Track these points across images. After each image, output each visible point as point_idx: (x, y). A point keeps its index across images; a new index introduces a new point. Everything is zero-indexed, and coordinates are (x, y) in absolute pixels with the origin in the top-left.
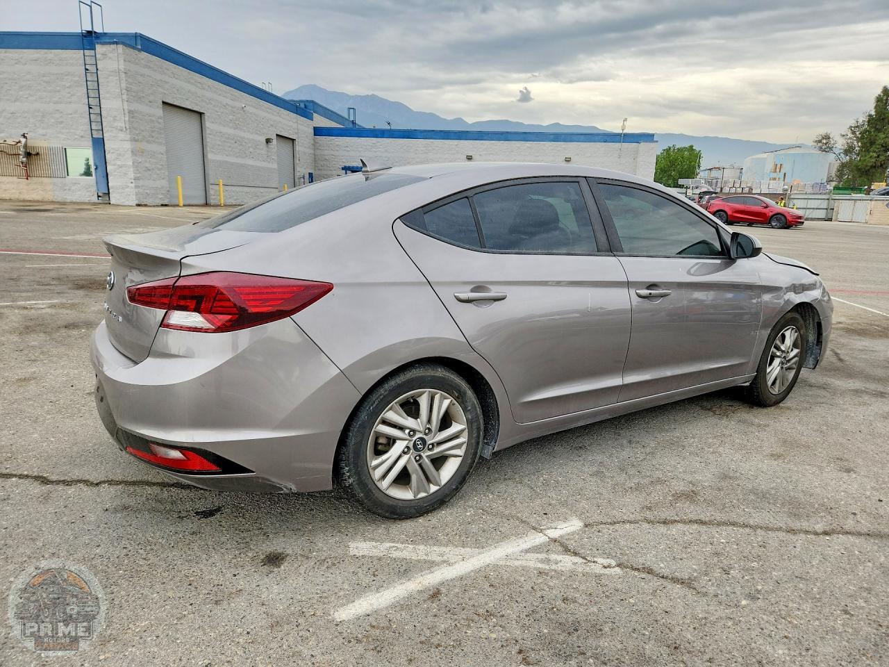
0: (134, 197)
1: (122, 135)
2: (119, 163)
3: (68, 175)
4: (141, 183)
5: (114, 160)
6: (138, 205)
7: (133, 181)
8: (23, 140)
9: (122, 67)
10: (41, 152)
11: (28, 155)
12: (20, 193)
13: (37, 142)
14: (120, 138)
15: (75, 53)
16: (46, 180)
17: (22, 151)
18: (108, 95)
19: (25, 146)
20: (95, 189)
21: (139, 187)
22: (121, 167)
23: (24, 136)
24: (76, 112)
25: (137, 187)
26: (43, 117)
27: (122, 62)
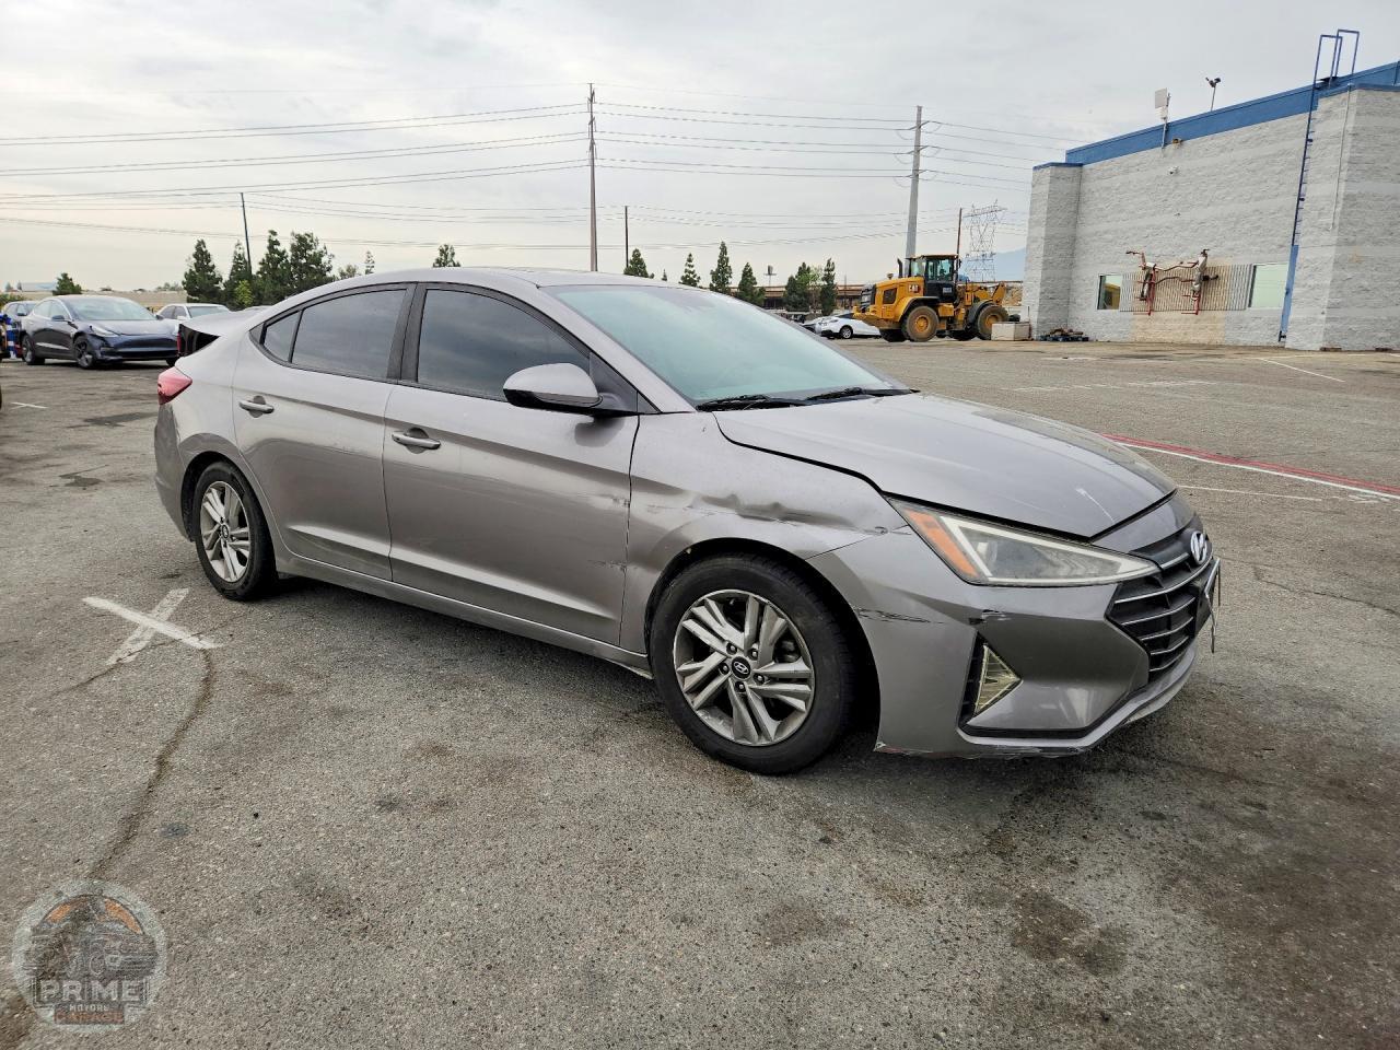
0: (1321, 336)
1: (1326, 237)
2: (1311, 282)
3: (1250, 306)
4: (1339, 313)
5: (1306, 278)
6: (1324, 350)
7: (1325, 310)
8: (1201, 259)
9: (1350, 127)
10: (1222, 274)
11: (1206, 279)
12: (1185, 334)
13: (1220, 260)
14: (1322, 243)
15: (1298, 119)
16: (1220, 314)
17: (1196, 274)
18: (1319, 176)
19: (1204, 267)
20: (1279, 325)
21: (1334, 319)
22: (1313, 289)
23: (1204, 253)
24: (1280, 210)
25: (1328, 320)
26: (1236, 223)
27: (1352, 116)
